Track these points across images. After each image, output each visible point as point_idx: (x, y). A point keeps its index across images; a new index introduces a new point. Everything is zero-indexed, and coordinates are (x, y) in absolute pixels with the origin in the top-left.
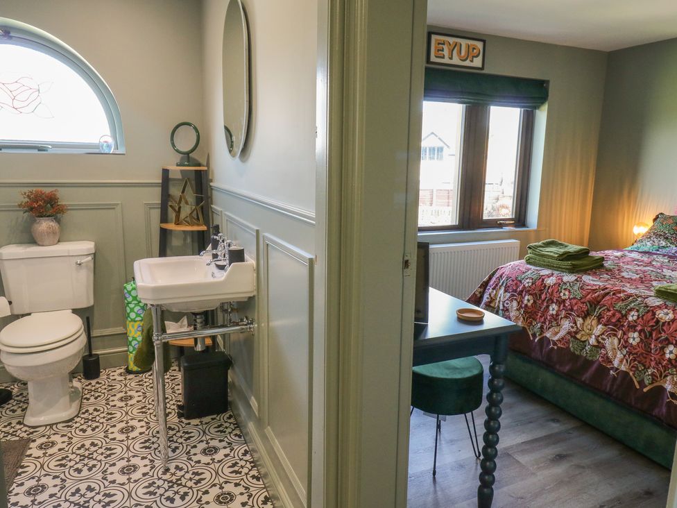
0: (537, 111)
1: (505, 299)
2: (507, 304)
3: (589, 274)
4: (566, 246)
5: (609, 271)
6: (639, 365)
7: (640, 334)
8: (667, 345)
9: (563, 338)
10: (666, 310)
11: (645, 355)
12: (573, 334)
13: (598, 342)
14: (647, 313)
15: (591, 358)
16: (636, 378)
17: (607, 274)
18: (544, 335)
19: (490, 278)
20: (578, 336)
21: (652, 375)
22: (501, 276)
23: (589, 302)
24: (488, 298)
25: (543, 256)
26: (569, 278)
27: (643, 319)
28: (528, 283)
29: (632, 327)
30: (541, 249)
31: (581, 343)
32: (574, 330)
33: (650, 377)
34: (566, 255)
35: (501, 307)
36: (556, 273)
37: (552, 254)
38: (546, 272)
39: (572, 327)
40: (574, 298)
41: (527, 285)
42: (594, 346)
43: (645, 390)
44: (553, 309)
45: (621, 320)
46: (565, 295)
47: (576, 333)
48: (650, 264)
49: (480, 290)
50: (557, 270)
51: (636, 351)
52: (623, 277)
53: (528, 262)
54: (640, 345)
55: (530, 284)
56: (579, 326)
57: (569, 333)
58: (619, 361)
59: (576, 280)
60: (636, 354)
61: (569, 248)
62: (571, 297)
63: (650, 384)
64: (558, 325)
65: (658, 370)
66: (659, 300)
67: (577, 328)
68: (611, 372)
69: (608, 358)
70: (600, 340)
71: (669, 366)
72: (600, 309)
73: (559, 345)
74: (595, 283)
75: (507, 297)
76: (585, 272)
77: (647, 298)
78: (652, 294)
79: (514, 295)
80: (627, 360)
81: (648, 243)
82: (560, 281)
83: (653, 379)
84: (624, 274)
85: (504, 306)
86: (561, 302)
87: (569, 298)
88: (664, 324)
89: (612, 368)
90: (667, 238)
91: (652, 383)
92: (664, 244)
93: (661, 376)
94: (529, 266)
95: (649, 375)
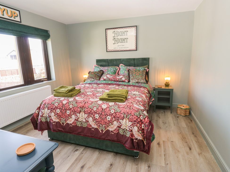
0: (47, 41)
1: (49, 113)
2: (50, 114)
3: (77, 96)
4: (67, 87)
5: (83, 93)
6: (100, 125)
7: (99, 115)
8: (107, 116)
9: (74, 122)
10: (104, 105)
11: (101, 121)
12: (77, 120)
13: (86, 120)
14: (99, 107)
15: (84, 127)
16: (100, 129)
17: (83, 95)
18: (67, 122)
19: (41, 105)
20: (79, 120)
21: (105, 127)
22: (45, 104)
23: (80, 107)
24: (41, 114)
25: (60, 93)
26: (71, 99)
27: (98, 109)
28: (56, 104)
29: (96, 113)
30: (59, 90)
31: (80, 122)
32: (77, 118)
33: (104, 128)
34: (68, 91)
35: (48, 116)
36: (66, 98)
37: (63, 92)
38: (62, 99)
39: (76, 117)
40: (75, 107)
41: (56, 105)
42: (85, 122)
43: (103, 132)
44: (68, 112)
45: (92, 111)
46: (71, 106)
47: (78, 119)
48: (92, 88)
49: (37, 111)
50: (66, 97)
51: (98, 120)
52: (88, 95)
53: (55, 96)
54: (99, 118)
55: (57, 105)
56: (78, 116)
57: (75, 120)
58: (94, 125)
59: (74, 100)
60: (99, 121)
61: (68, 88)
62: (74, 106)
63: (105, 130)
64: (71, 118)
65: (106, 125)
66: (101, 101)
67: (78, 117)
68: (92, 129)
69: (90, 125)
70: (86, 119)
71: (109, 123)
72: (84, 109)
73: (73, 125)
74: (80, 99)
75: (49, 112)
76: (76, 95)
77: (98, 101)
78: (98, 99)
79: (52, 110)
80: (96, 124)
81: (89, 80)
82: (68, 102)
83: (105, 128)
84: (88, 93)
85: (49, 115)
86: (70, 109)
87: (73, 107)
88: (105, 109)
89: (92, 128)
90: (93, 78)
91: (105, 129)
92: (93, 80)
93: (107, 126)
94: (55, 97)
95: (104, 127)
